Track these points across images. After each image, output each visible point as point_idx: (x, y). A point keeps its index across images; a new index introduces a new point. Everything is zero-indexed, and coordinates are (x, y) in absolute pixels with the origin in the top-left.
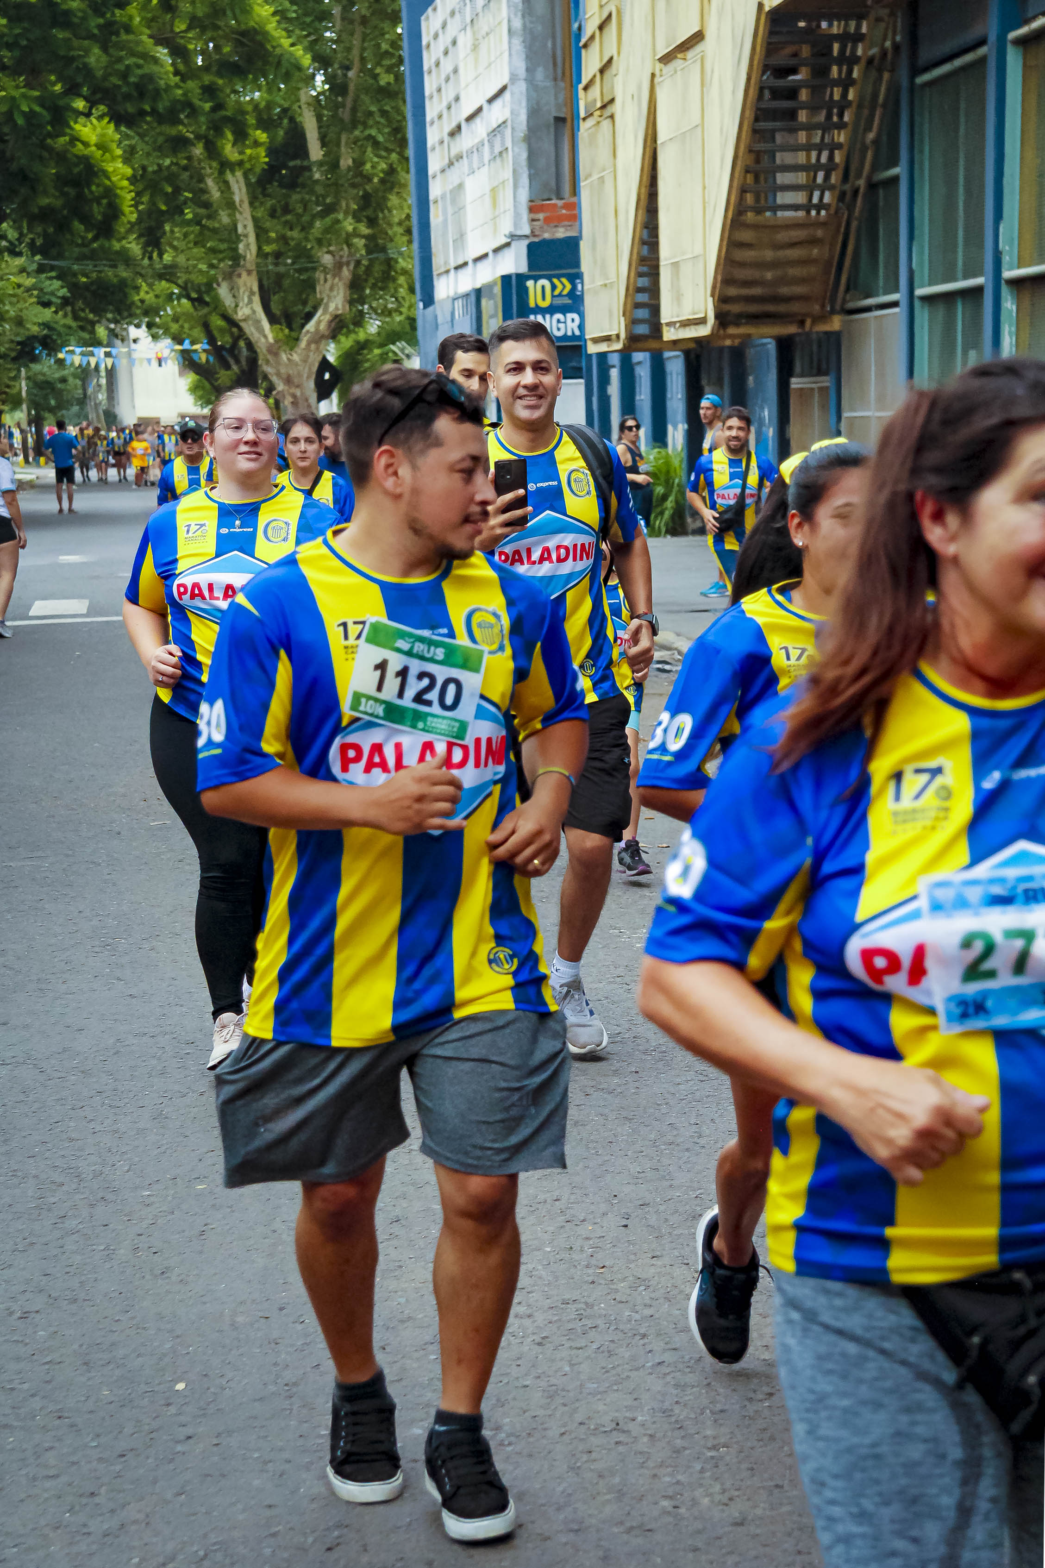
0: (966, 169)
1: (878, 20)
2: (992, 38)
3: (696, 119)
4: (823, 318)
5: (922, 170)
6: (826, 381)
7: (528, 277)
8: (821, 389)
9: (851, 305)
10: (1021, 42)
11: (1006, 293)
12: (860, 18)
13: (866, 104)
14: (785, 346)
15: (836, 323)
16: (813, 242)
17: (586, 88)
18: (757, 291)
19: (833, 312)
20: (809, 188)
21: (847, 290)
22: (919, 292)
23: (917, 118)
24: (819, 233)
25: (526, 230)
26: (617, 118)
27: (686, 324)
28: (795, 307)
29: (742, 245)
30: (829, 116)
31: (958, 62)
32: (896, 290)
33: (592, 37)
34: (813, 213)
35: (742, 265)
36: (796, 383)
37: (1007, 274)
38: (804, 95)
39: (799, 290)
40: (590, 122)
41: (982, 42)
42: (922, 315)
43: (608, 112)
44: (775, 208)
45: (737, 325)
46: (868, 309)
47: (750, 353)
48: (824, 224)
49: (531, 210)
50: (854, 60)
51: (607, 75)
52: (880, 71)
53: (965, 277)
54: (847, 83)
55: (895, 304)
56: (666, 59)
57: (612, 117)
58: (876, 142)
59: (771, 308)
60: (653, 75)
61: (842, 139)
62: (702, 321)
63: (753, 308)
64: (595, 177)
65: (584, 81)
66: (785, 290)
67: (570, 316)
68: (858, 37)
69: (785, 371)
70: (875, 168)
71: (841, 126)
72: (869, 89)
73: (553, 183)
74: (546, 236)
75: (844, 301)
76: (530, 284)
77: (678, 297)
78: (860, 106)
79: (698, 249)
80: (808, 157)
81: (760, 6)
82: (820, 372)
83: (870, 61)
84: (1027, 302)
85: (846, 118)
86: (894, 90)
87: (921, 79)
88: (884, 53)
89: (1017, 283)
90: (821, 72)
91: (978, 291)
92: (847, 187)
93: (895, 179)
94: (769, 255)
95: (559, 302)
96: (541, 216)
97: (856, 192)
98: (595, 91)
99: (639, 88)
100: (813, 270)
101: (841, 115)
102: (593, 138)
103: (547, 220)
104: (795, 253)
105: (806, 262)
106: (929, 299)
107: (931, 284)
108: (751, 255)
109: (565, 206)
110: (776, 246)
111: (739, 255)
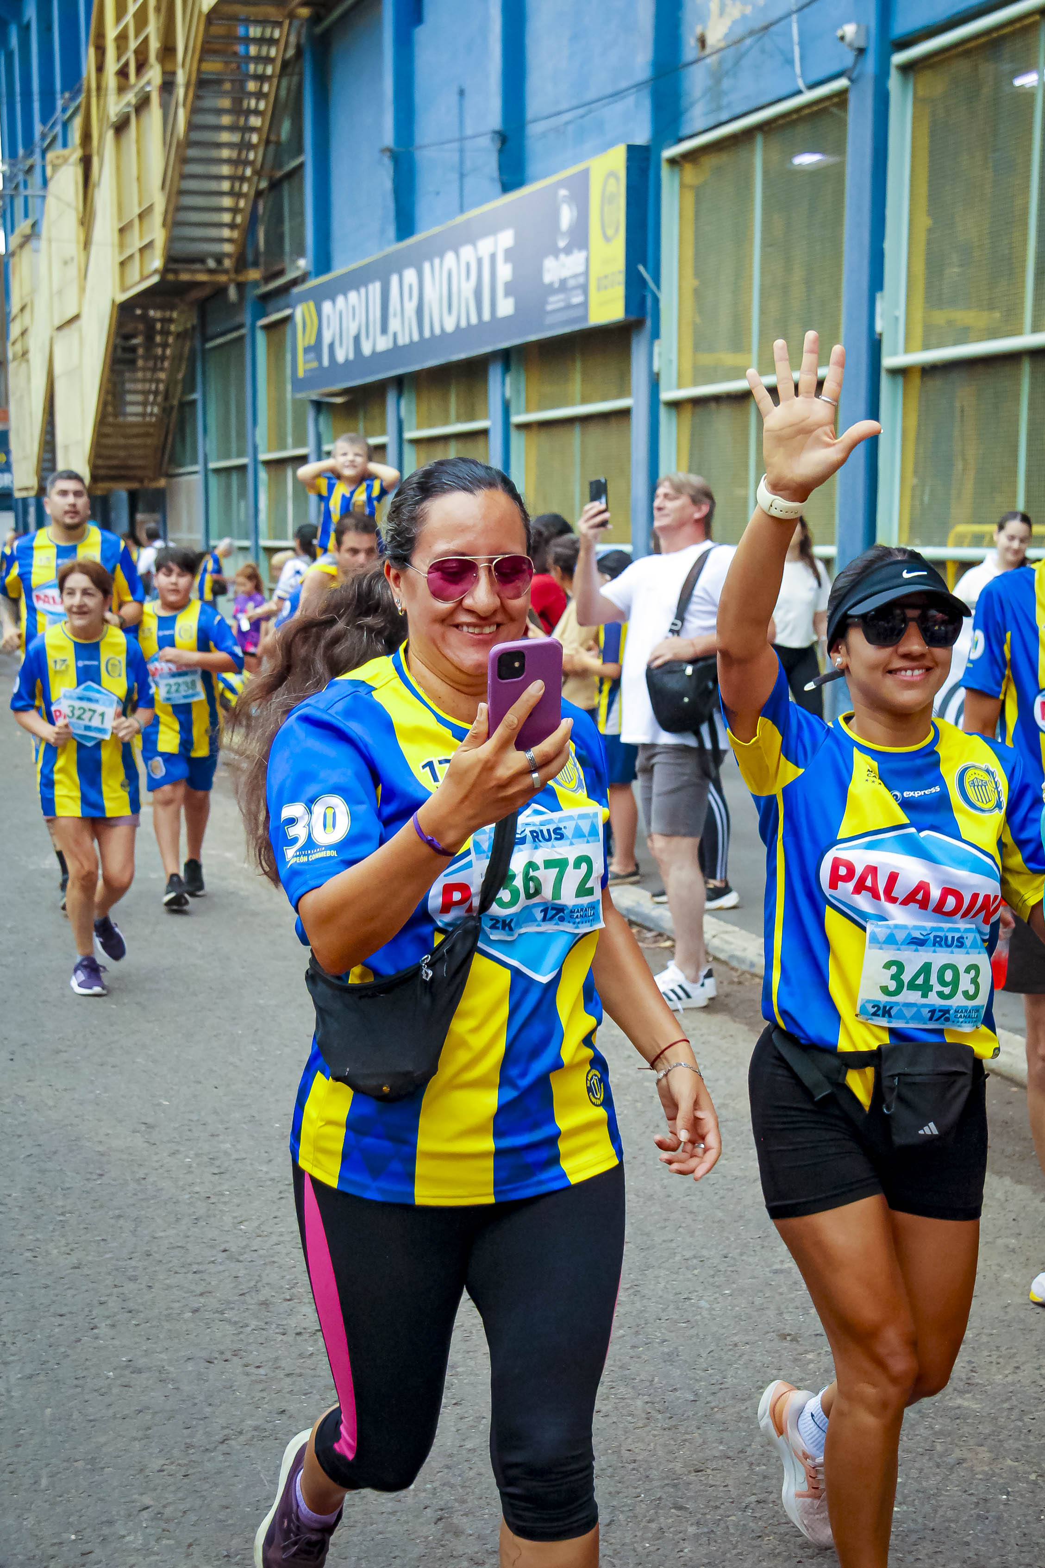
1: (181, 312)
2: (248, 323)
3: (77, 362)
4: (155, 479)
5: (210, 396)
9: (170, 472)
10: (265, 327)
11: (260, 468)
12: (170, 310)
13: (177, 359)
14: (132, 495)
15: (162, 483)
16: (147, 435)
17: (12, 345)
18: (115, 462)
19: (160, 476)
20: (145, 404)
21: (168, 464)
22: (210, 466)
23: (206, 368)
24: (151, 430)
26: (31, 360)
28: (139, 473)
30: (155, 364)
31: (228, 337)
32: (197, 464)
33: (16, 317)
34: (147, 418)
35: (106, 447)
36: (139, 517)
37: (261, 458)
38: (141, 351)
39: (140, 462)
40: (15, 364)
41: (243, 325)
42: (212, 480)
43: (25, 358)
44: (125, 415)
45: (104, 481)
46: (180, 475)
47: (112, 499)
48: (153, 425)
50: (169, 333)
51: (24, 337)
52: (184, 340)
53: (237, 458)
54: (165, 345)
55: (196, 472)
56: (59, 328)
57: (27, 361)
58: (183, 379)
59: (123, 472)
60: (52, 338)
61: (163, 377)
63: (113, 472)
64: (18, 394)
65: (11, 342)
66: (132, 462)
67: (6, 475)
68: (170, 320)
69: (133, 511)
70: (182, 393)
71: (162, 369)
72: (178, 350)
75: (166, 470)
78: (173, 359)
79: (80, 437)
80: (144, 386)
81: (114, 300)
82: (153, 511)
83: (178, 334)
84: (272, 473)
85: (165, 365)
86: (193, 351)
87: (210, 345)
88: (186, 330)
89: (268, 463)
90: (149, 339)
91: (244, 467)
92: (167, 404)
93: (195, 401)
94: (122, 441)
97: (172, 407)
98: (18, 347)
99: (43, 344)
100: (147, 451)
101: (162, 363)
102: (16, 373)
104: (135, 441)
105: (145, 446)
106: (216, 470)
107: (217, 462)
108: (113, 441)
109: (3, 412)
110: (125, 437)
111: (104, 441)
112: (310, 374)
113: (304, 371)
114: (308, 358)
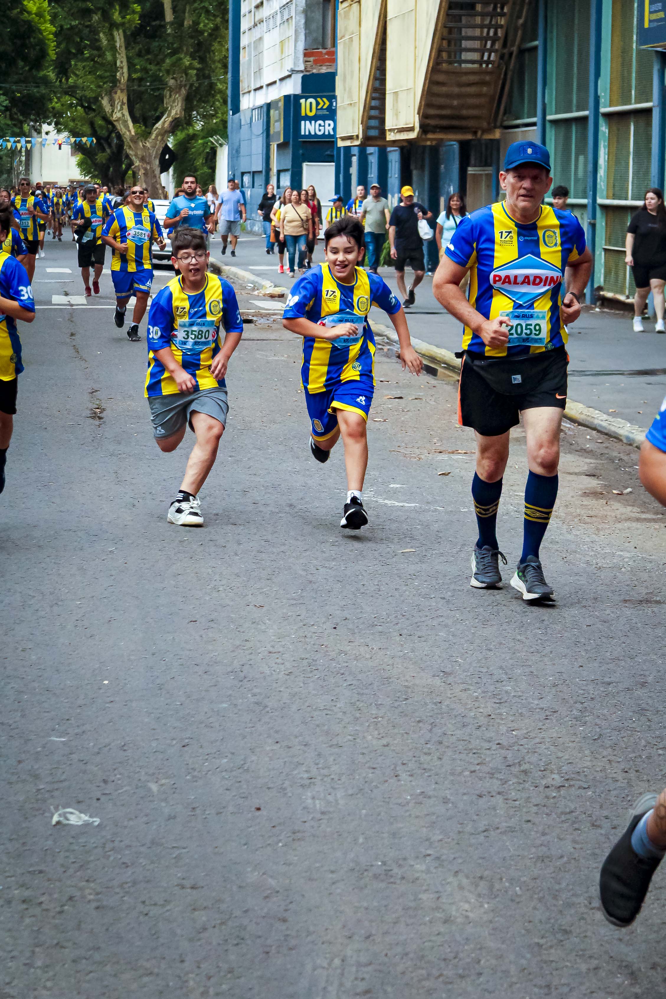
0: (579, 45)
3: (411, 6)
4: (489, 130)
5: (551, 43)
6: (490, 170)
7: (302, 97)
8: (487, 175)
9: (506, 123)
11: (601, 121)
13: (518, 3)
14: (465, 147)
15: (497, 134)
16: (483, 83)
18: (447, 112)
19: (495, 127)
20: (482, 51)
21: (505, 113)
22: (549, 117)
23: (549, 14)
24: (488, 78)
25: (302, 67)
26: (362, 3)
27: (402, 130)
28: (471, 123)
29: (438, 83)
30: (495, 8)
32: (535, 116)
34: (484, 66)
35: (438, 95)
36: (471, 170)
37: (603, 110)
39: (474, 112)
40: (346, 4)
42: (551, 132)
44: (461, 62)
45: (434, 132)
46: (517, 126)
47: (443, 150)
48: (490, 73)
49: (305, 55)
53: (578, 110)
55: (534, 124)
57: (359, 2)
58: (524, 25)
59: (456, 123)
61: (502, 23)
62: (412, 129)
63: (445, 123)
64: (347, 37)
66: (464, 112)
67: (327, 122)
69: (464, 163)
70: (523, 40)
71: (502, 15)
73: (321, 39)
74: (315, 71)
75: (503, 121)
76: (302, 101)
77: (397, 114)
78: (514, 3)
79: (411, 85)
80: (482, 32)
82: (486, 164)
84: (614, 127)
85: (505, 10)
89: (609, 116)
91: (584, 119)
92: (506, 51)
93: (535, 48)
94: (456, 90)
95: (320, 113)
96: (312, 59)
97: (511, 54)
100: (482, 100)
101: (502, 8)
102: (347, 14)
103: (315, 62)
104: (472, 90)
105: (479, 95)
106: (555, 122)
107: (556, 113)
108: (444, 89)
109: (327, 53)
110: (460, 85)
111: (436, 89)
112: (655, 24)
113: (650, 21)
114: (654, 8)
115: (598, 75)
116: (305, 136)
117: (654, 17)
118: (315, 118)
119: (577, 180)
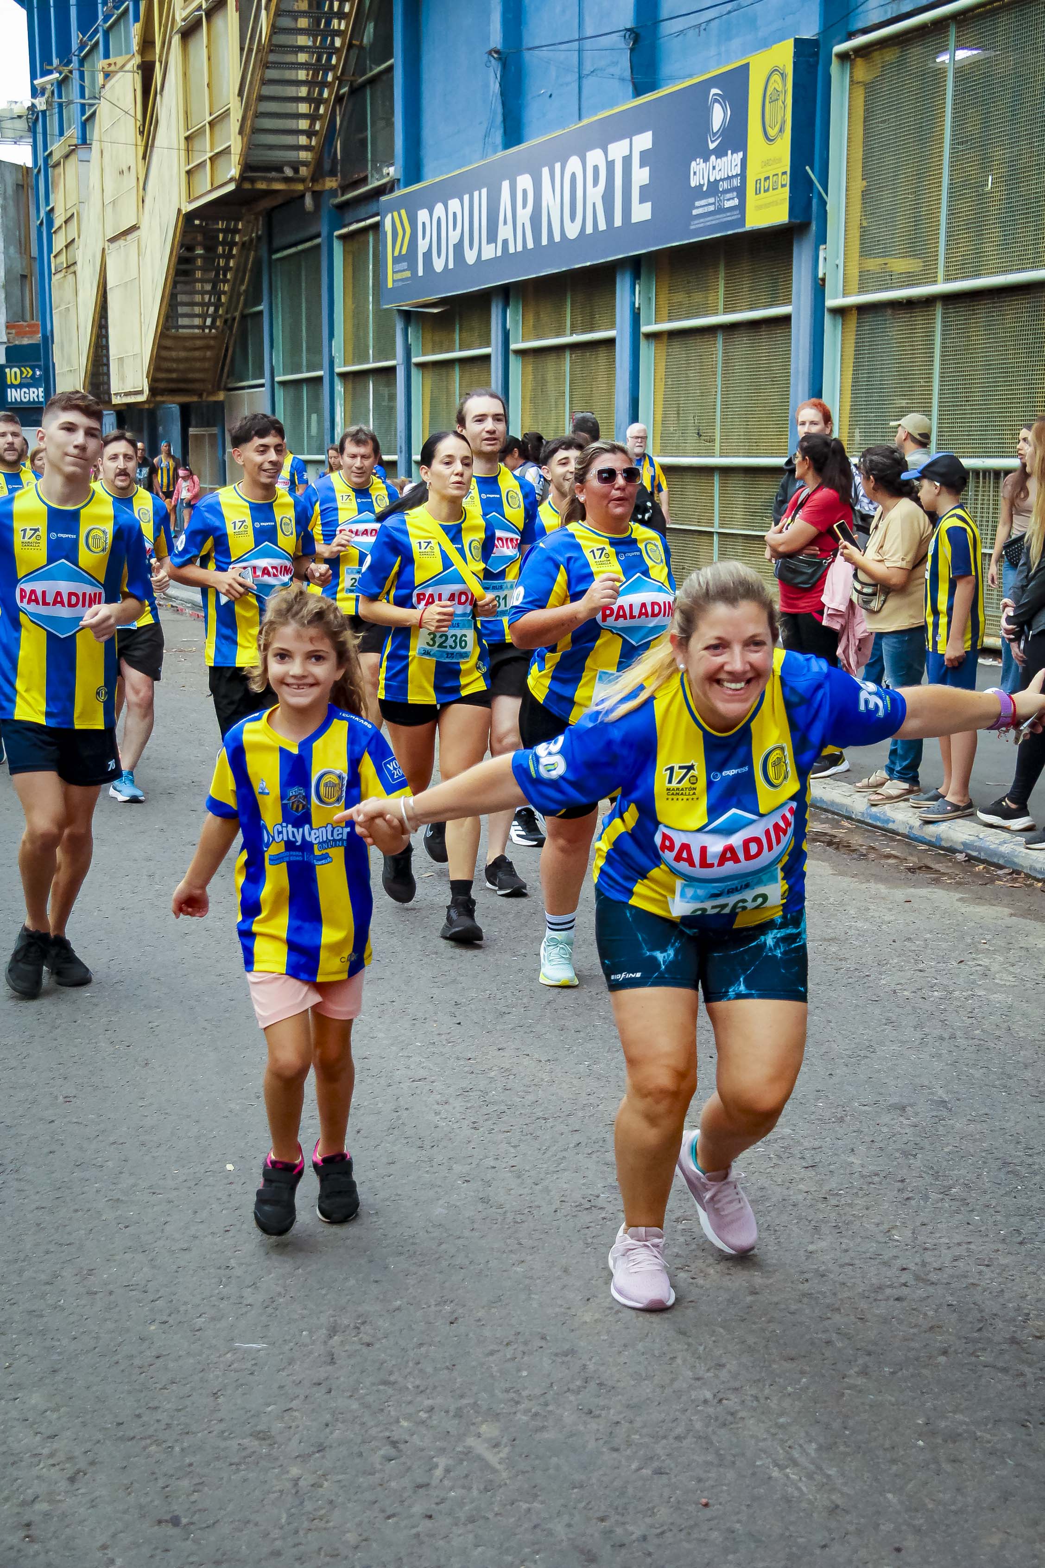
0: (307, 309)
1: (248, 222)
2: (324, 233)
3: (135, 274)
4: (213, 393)
5: (277, 307)
6: (215, 430)
7: (7, 367)
8: (210, 435)
9: (230, 386)
10: (342, 237)
11: (337, 381)
12: (237, 220)
13: (240, 270)
14: (185, 410)
15: (221, 396)
16: (208, 347)
17: (55, 257)
18: (174, 375)
19: (219, 389)
20: (204, 316)
21: (228, 377)
22: (277, 379)
23: (273, 278)
24: (212, 342)
25: (5, 339)
26: (78, 273)
27: (127, 394)
28: (197, 386)
29: (166, 348)
30: (217, 274)
31: (300, 247)
32: (262, 376)
33: (60, 228)
34: (207, 331)
35: (165, 359)
36: (192, 431)
37: (338, 370)
38: (199, 262)
39: (197, 376)
40: (58, 276)
41: (318, 235)
42: (280, 393)
43: (72, 269)
44: (178, 327)
45: (162, 395)
46: (243, 388)
47: (160, 413)
48: (215, 338)
49: (7, 327)
50: (233, 244)
51: (70, 249)
52: (249, 250)
53: (308, 371)
54: (229, 256)
55: (262, 386)
56: (112, 240)
57: (75, 273)
58: (246, 291)
59: (182, 386)
60: (104, 249)
61: (226, 288)
62: (141, 392)
63: (172, 386)
64: (63, 307)
65: (54, 253)
66: (191, 376)
67: (32, 390)
68: (236, 231)
69: (185, 425)
70: (245, 305)
71: (225, 281)
72: (243, 260)
73: (20, 312)
74: (17, 343)
75: (226, 383)
76: (7, 370)
77: (122, 379)
78: (237, 270)
79: (137, 350)
80: (203, 299)
81: (179, 210)
82: (209, 424)
83: (244, 244)
84: (350, 386)
85: (229, 276)
86: (258, 263)
87: (276, 256)
88: (251, 240)
89: (344, 376)
90: (210, 249)
91: (320, 379)
92: (229, 316)
93: (260, 313)
94: (183, 354)
95: (24, 381)
96: (13, 331)
97: (234, 319)
98: (62, 258)
99: (94, 256)
100: (206, 365)
101: (225, 275)
102: (61, 286)
103: (17, 334)
104: (197, 354)
105: (204, 359)
106: (283, 383)
107: (284, 375)
108: (174, 354)
109: (28, 326)
110: (185, 349)
111: (164, 353)
112: (400, 284)
113: (394, 281)
114: (398, 267)
115: (331, 335)
116: (12, 403)
117: (399, 276)
118: (20, 386)
119: (310, 437)
